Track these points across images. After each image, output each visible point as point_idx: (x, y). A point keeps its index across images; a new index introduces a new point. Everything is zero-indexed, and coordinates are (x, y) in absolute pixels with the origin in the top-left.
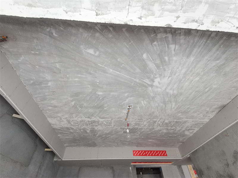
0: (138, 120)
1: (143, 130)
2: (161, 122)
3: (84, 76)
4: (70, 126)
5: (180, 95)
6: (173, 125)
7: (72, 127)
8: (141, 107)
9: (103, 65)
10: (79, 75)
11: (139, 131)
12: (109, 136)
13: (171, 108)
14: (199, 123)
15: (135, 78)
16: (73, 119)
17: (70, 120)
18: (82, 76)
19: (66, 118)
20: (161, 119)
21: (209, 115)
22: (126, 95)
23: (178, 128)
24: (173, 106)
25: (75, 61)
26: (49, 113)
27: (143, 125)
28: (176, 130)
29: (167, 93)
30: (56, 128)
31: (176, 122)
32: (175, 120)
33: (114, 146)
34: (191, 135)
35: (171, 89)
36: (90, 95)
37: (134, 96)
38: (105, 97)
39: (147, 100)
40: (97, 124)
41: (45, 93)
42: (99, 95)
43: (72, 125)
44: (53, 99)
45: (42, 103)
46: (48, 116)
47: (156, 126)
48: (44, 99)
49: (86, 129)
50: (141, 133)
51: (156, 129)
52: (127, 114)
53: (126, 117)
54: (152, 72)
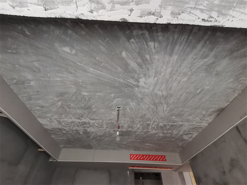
0: (131, 122)
1: (137, 133)
2: (155, 125)
3: (65, 75)
4: (62, 127)
5: (171, 97)
6: (169, 128)
7: (63, 127)
8: (131, 109)
9: (82, 64)
10: (60, 75)
11: (133, 134)
12: (104, 138)
13: (163, 111)
14: (197, 127)
15: (119, 78)
16: (63, 120)
17: (60, 121)
18: (63, 75)
19: (56, 119)
20: (154, 122)
21: (206, 119)
22: (112, 96)
23: (175, 132)
24: (165, 109)
25: (53, 59)
26: (38, 113)
27: (136, 128)
28: (172, 134)
29: (156, 95)
30: (48, 129)
31: (171, 125)
32: (170, 124)
33: (111, 149)
34: (191, 140)
35: (159, 90)
36: (75, 96)
37: (121, 97)
38: (91, 97)
39: (136, 101)
40: (89, 126)
41: (29, 93)
42: (84, 95)
43: (63, 126)
44: (39, 99)
45: (28, 103)
46: (37, 116)
47: (151, 130)
48: (30, 99)
49: (79, 131)
50: (136, 136)
51: (152, 133)
52: (117, 116)
53: (117, 119)
54: (136, 72)
